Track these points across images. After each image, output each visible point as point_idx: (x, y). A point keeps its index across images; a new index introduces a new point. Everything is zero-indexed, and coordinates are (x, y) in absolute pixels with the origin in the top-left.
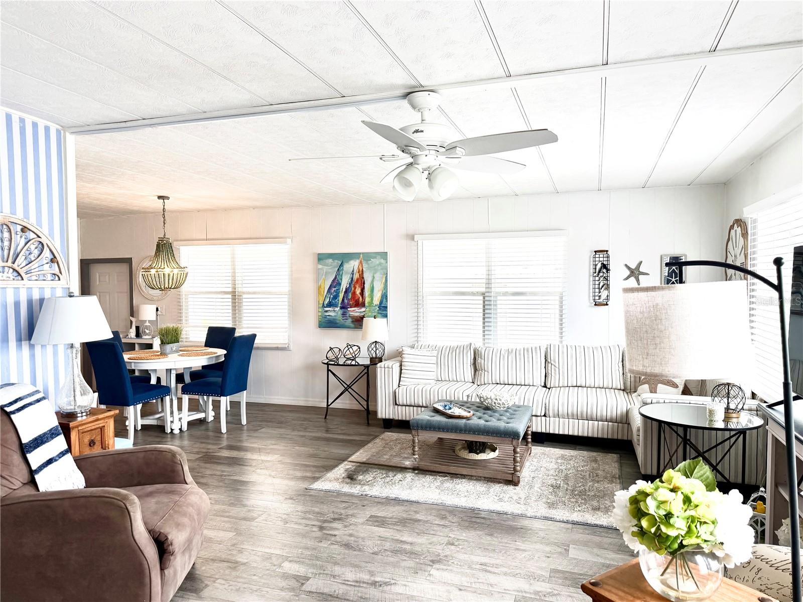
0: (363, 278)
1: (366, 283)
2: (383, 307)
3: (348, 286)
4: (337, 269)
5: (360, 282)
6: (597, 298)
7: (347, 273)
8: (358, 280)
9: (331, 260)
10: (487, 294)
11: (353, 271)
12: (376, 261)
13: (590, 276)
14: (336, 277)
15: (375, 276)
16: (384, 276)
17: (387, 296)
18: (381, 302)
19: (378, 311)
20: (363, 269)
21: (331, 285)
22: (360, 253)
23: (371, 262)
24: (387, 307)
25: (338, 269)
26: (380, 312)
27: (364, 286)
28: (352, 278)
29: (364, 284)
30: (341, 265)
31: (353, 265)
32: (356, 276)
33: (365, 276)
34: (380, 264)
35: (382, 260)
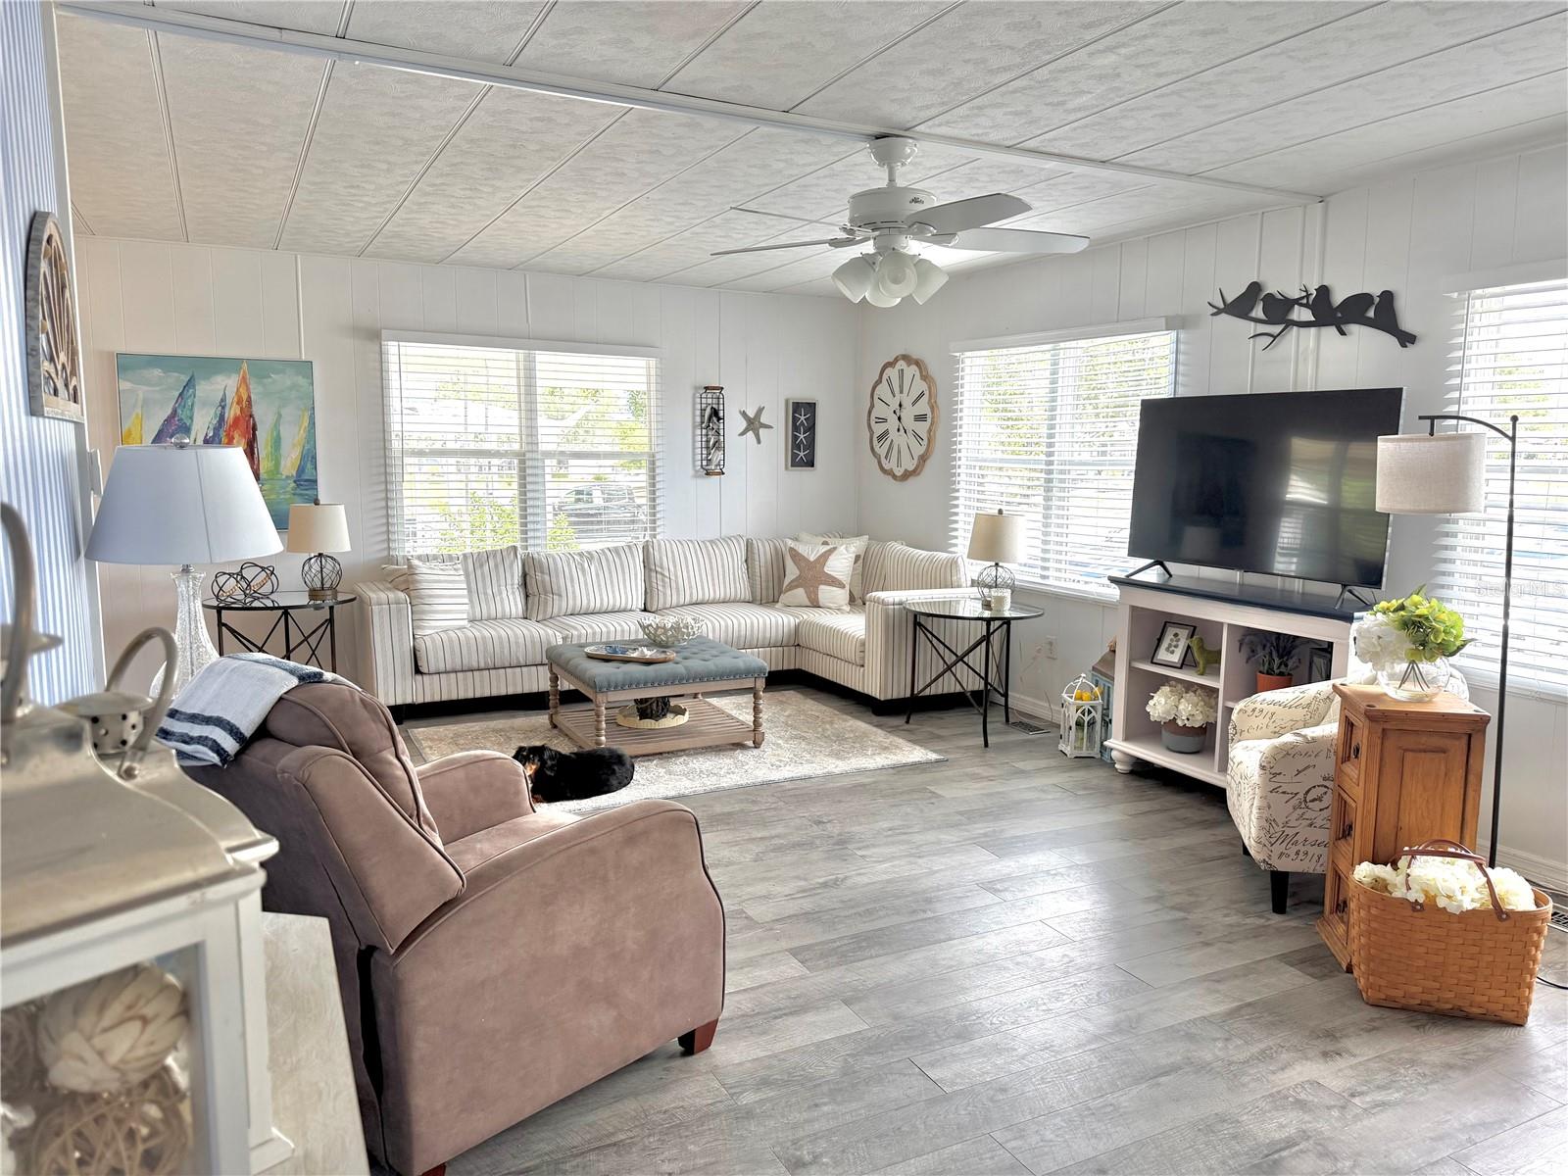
0: (251, 416)
1: (258, 426)
2: (306, 481)
3: (211, 434)
4: (177, 394)
5: (242, 425)
6: (704, 463)
7: (204, 404)
8: (236, 420)
9: (157, 372)
10: (528, 455)
11: (223, 400)
12: (283, 380)
13: (694, 427)
14: (174, 412)
15: (283, 412)
16: (307, 415)
17: (314, 458)
18: (301, 470)
19: (294, 489)
20: (249, 397)
21: (159, 431)
22: (242, 360)
23: (270, 380)
24: (315, 481)
25: (180, 395)
26: (298, 491)
27: (254, 435)
28: (222, 417)
29: (254, 429)
30: (190, 384)
31: (226, 385)
32: (232, 412)
33: (257, 411)
34: (294, 387)
35: (300, 377)
